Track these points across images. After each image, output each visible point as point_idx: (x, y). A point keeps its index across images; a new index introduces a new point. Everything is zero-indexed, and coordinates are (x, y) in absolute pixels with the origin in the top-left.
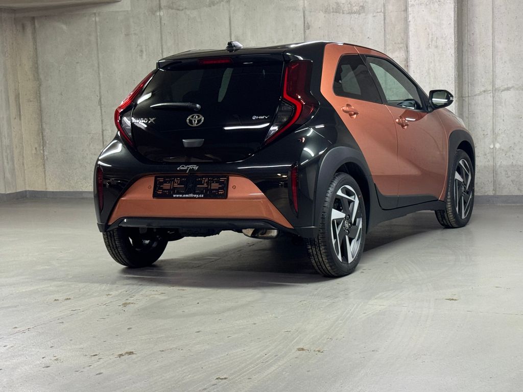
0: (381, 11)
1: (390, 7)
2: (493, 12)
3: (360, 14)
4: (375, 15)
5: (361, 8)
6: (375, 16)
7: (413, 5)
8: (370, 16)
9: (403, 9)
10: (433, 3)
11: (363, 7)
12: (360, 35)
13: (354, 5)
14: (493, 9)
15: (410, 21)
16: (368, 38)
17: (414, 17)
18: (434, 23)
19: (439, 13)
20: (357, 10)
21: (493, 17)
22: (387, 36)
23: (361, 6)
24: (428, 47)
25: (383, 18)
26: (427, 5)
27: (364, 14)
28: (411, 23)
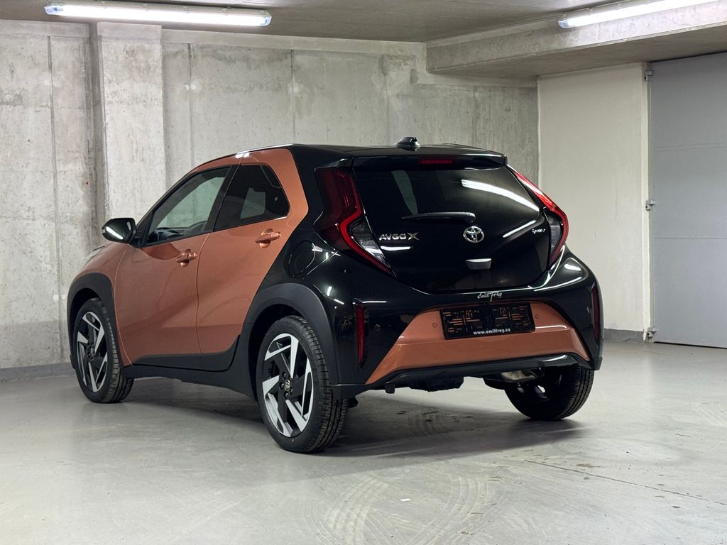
0: (47, 105)
1: (59, 101)
2: (191, 121)
3: (15, 106)
4: (37, 109)
5: (16, 98)
6: (37, 111)
7: (110, 103)
8: (31, 111)
9: (78, 106)
10: (136, 103)
11: (20, 97)
12: (16, 135)
13: (6, 92)
14: (191, 118)
15: (107, 124)
16: (29, 140)
17: (112, 119)
18: (138, 128)
19: (145, 116)
20: (10, 99)
21: (191, 129)
22: (57, 141)
23: (16, 95)
24: (132, 160)
25: (50, 116)
26: (129, 104)
27: (21, 107)
28: (109, 126)
